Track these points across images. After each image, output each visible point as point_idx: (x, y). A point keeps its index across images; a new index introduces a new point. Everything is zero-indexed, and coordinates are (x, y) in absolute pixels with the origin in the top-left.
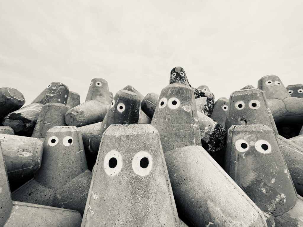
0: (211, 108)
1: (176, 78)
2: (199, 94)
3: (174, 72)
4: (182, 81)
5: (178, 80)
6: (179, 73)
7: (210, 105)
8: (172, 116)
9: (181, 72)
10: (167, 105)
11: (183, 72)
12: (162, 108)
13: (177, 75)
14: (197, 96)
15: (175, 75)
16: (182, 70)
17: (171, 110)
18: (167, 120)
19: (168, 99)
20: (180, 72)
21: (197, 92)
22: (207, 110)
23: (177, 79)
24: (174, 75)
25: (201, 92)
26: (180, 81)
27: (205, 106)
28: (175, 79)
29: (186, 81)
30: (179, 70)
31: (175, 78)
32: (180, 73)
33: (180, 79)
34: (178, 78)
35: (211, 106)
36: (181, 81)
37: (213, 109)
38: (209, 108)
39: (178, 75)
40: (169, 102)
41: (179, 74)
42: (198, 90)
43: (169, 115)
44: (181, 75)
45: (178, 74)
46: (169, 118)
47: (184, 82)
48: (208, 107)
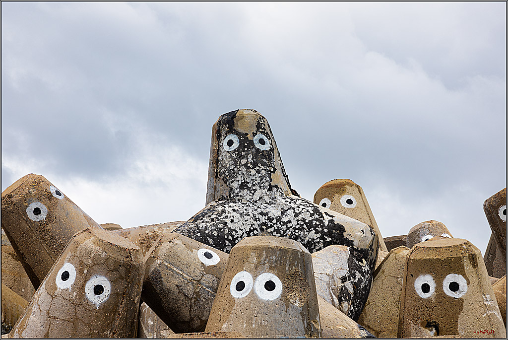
0: (362, 285)
1: (241, 157)
2: (326, 230)
3: (231, 130)
4: (263, 172)
5: (246, 165)
6: (250, 136)
7: (358, 275)
8: (267, 318)
9: (260, 136)
10: (253, 292)
11: (267, 135)
12: (241, 297)
13: (242, 145)
14: (319, 235)
15: (236, 145)
16: (260, 125)
17: (264, 303)
18: (254, 325)
19: (255, 277)
20: (254, 135)
21: (317, 220)
22: (349, 295)
23: (244, 161)
24: (230, 143)
25: (331, 221)
26: (253, 172)
27: (344, 279)
28: (234, 160)
29: (279, 171)
30: (251, 126)
31: (234, 156)
32: (256, 139)
33: (255, 165)
34: (246, 157)
35: (360, 281)
36: (258, 172)
37: (367, 290)
38: (356, 286)
39: (248, 147)
40: (257, 282)
41: (252, 142)
42: (321, 214)
43: (259, 315)
44: (258, 146)
45: (246, 143)
46: (259, 321)
47: (270, 177)
48: (352, 282)
